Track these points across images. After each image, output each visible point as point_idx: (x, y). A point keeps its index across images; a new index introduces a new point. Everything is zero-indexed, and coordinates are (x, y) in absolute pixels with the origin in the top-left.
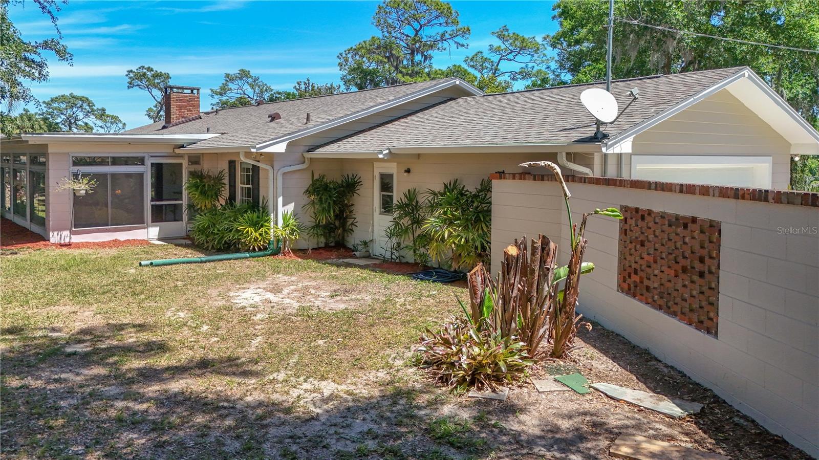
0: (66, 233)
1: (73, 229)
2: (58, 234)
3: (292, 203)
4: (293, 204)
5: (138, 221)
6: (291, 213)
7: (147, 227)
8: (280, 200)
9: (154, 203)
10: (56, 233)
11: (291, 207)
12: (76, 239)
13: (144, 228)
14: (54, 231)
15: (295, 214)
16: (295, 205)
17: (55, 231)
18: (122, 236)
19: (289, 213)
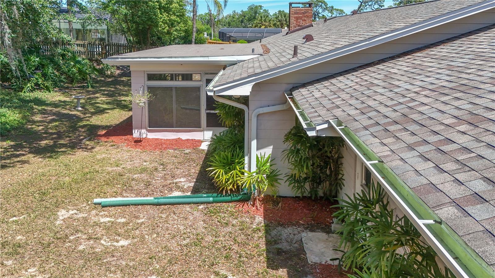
0: (143, 131)
1: (148, 128)
2: (138, 131)
3: (270, 145)
4: (272, 147)
5: (195, 125)
6: (269, 157)
7: (203, 131)
8: (254, 143)
9: (208, 111)
10: (136, 131)
11: (268, 151)
12: (151, 136)
13: (201, 131)
14: (135, 129)
15: (273, 159)
16: (273, 148)
17: (137, 129)
18: (184, 136)
19: (266, 156)
